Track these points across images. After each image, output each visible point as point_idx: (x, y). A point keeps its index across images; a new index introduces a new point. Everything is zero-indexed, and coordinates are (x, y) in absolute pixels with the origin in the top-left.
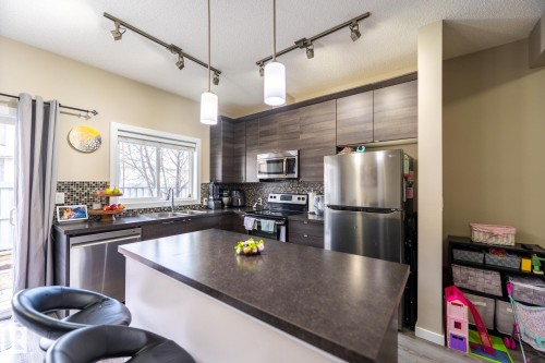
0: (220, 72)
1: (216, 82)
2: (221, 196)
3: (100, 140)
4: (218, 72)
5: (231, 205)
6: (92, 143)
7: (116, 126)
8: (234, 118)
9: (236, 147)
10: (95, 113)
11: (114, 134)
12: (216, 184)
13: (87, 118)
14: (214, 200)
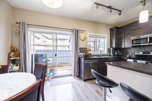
0: (121, 11)
1: (120, 14)
2: (115, 52)
3: (85, 38)
4: (120, 11)
5: (117, 55)
6: (84, 38)
7: (88, 34)
8: (119, 27)
9: (119, 36)
10: (85, 31)
11: (88, 36)
12: (113, 48)
13: (83, 32)
14: (112, 53)
